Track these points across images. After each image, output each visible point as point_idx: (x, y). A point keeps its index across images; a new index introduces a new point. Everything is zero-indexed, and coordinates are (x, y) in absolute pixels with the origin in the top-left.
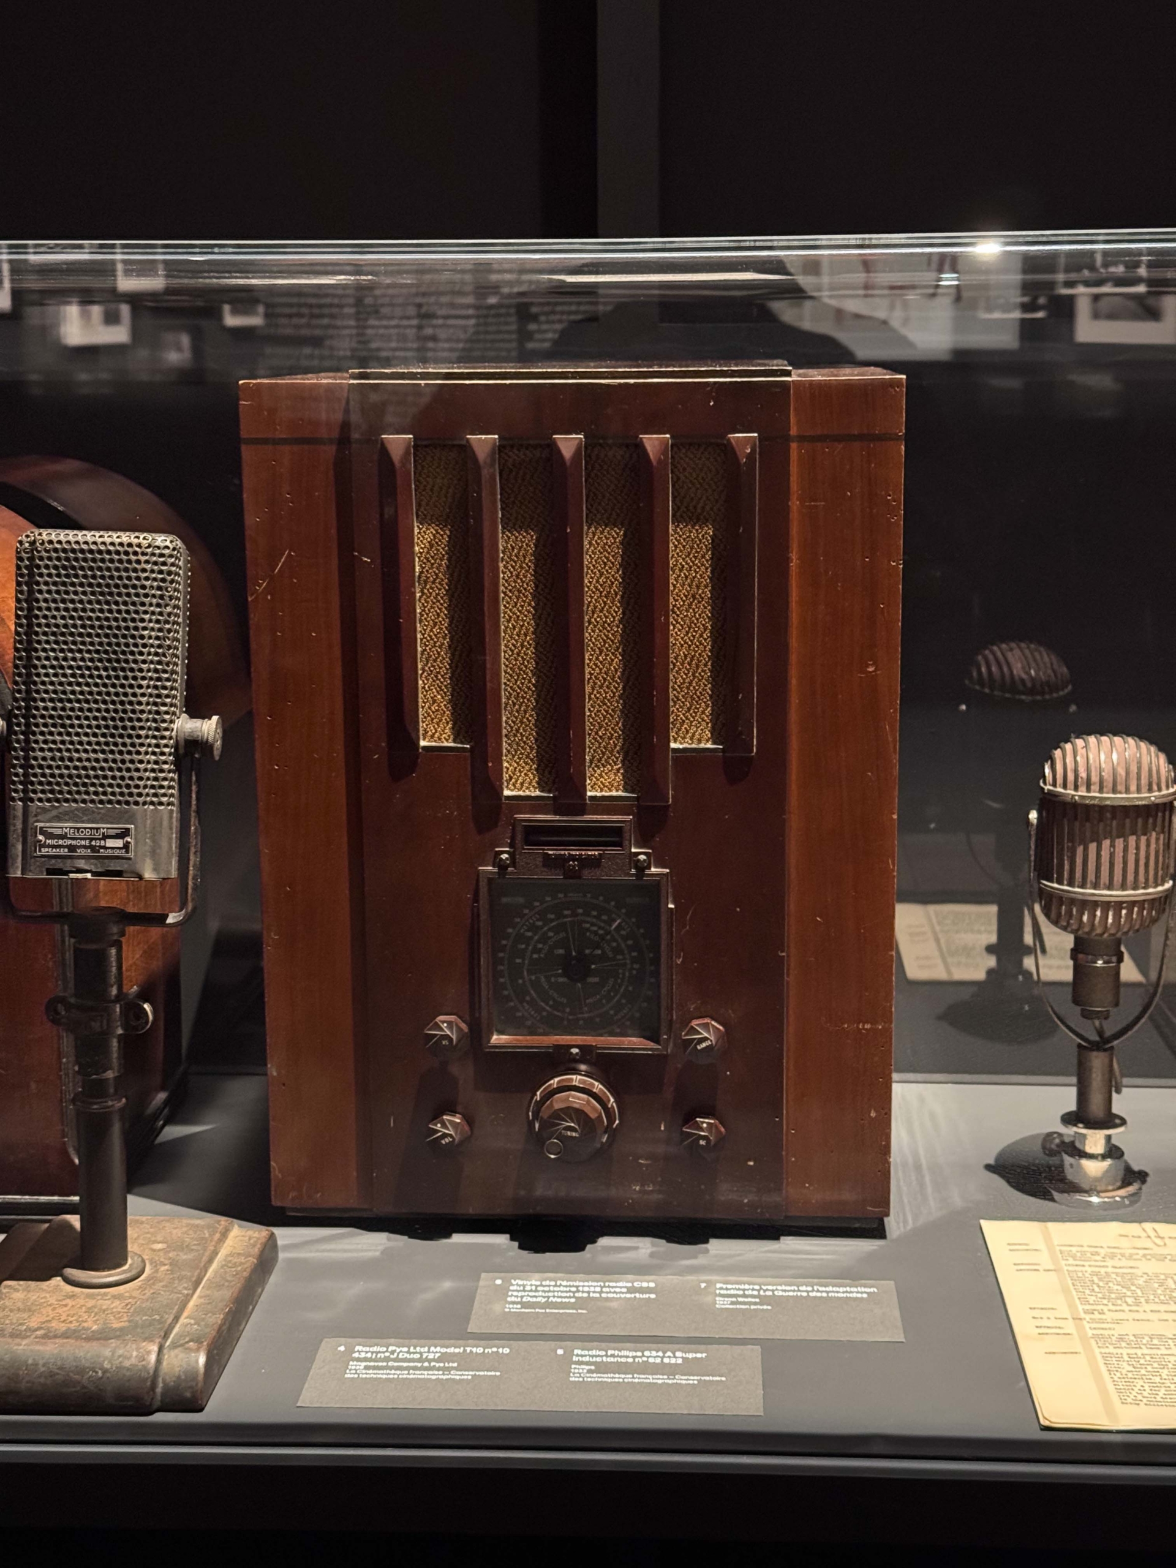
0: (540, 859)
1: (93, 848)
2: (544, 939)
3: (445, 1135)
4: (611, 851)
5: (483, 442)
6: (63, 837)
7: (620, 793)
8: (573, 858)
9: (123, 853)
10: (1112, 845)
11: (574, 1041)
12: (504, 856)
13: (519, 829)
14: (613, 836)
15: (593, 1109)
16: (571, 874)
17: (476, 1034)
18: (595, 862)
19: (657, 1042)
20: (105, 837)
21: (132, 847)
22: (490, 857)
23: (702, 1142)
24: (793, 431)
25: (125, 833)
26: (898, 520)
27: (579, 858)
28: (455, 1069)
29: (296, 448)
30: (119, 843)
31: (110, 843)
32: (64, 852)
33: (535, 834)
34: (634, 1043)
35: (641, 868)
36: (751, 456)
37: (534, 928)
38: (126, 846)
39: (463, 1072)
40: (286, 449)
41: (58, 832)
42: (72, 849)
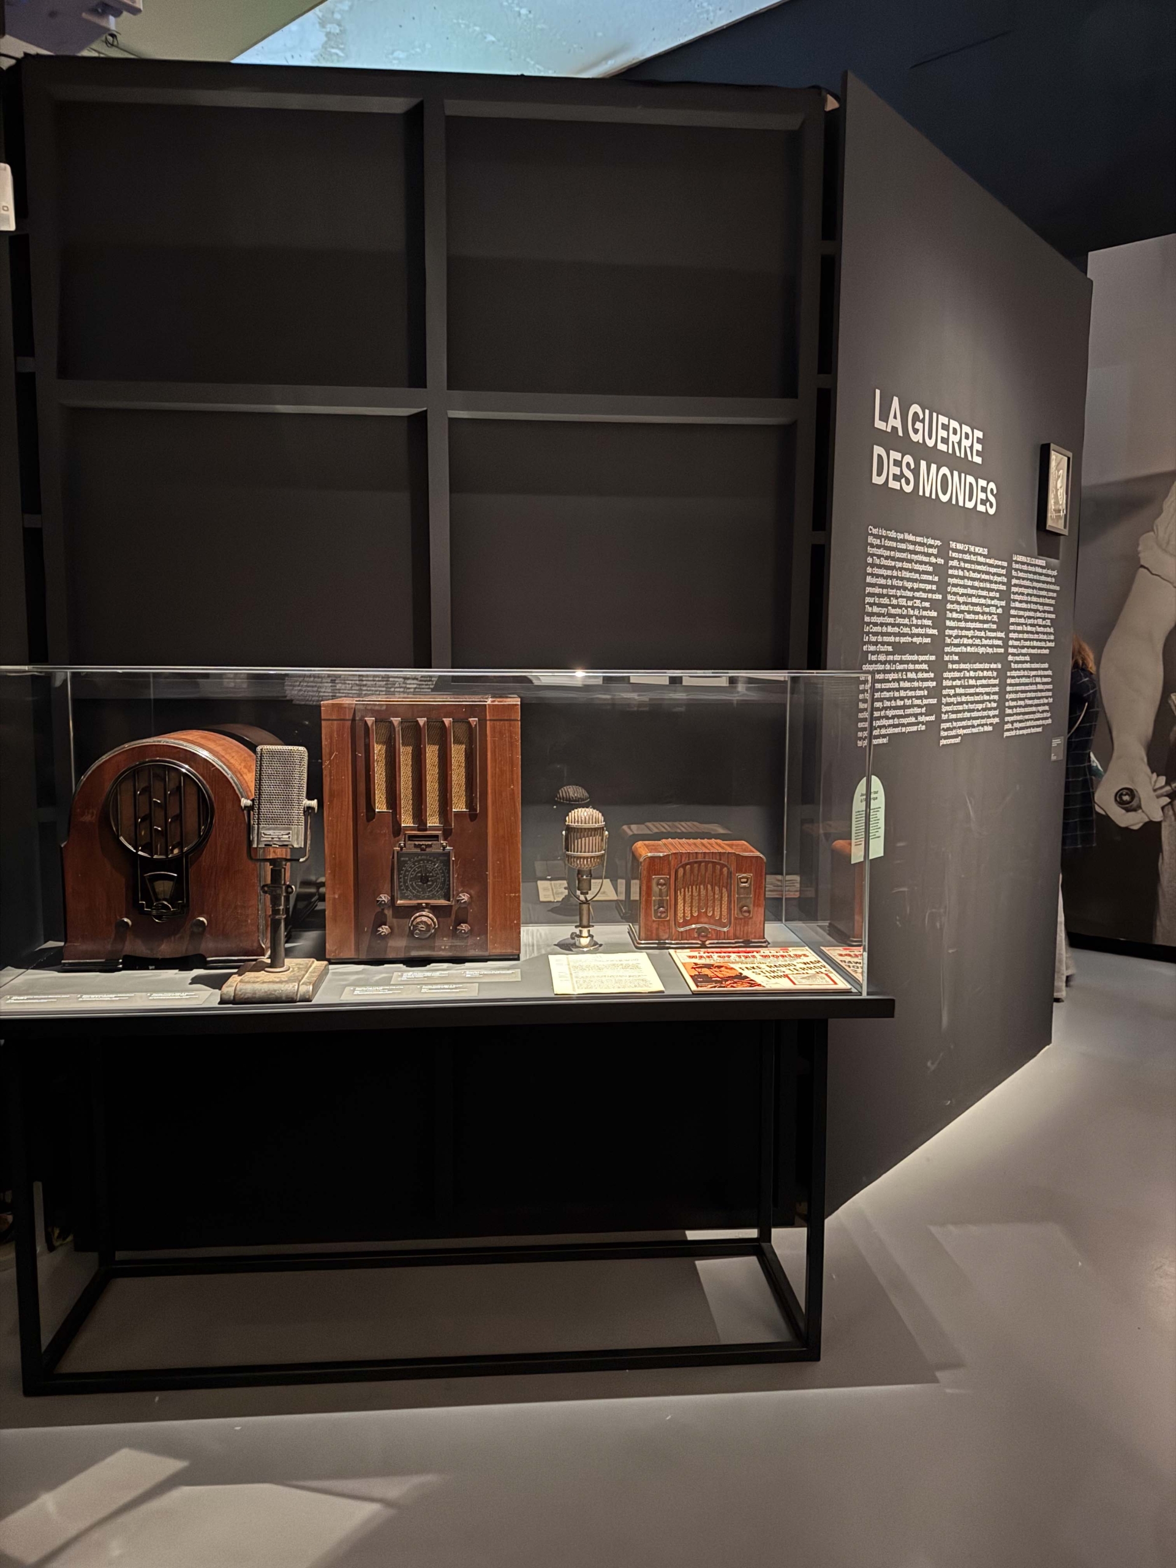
0: (413, 846)
1: (279, 838)
2: (414, 870)
3: (383, 932)
4: (435, 842)
5: (396, 721)
6: (270, 835)
7: (438, 825)
8: (423, 845)
9: (288, 839)
10: (585, 840)
11: (424, 902)
12: (402, 845)
13: (407, 836)
14: (436, 837)
15: (429, 922)
16: (422, 850)
17: (393, 900)
18: (430, 846)
19: (449, 901)
20: (282, 835)
21: (291, 838)
22: (398, 845)
23: (463, 931)
24: (488, 718)
25: (289, 833)
26: (519, 743)
27: (425, 845)
28: (386, 912)
29: (339, 722)
30: (287, 836)
31: (284, 836)
32: (270, 839)
33: (412, 838)
34: (443, 902)
35: (444, 848)
36: (476, 725)
37: (411, 867)
38: (289, 837)
39: (389, 913)
40: (335, 722)
41: (268, 833)
42: (272, 838)
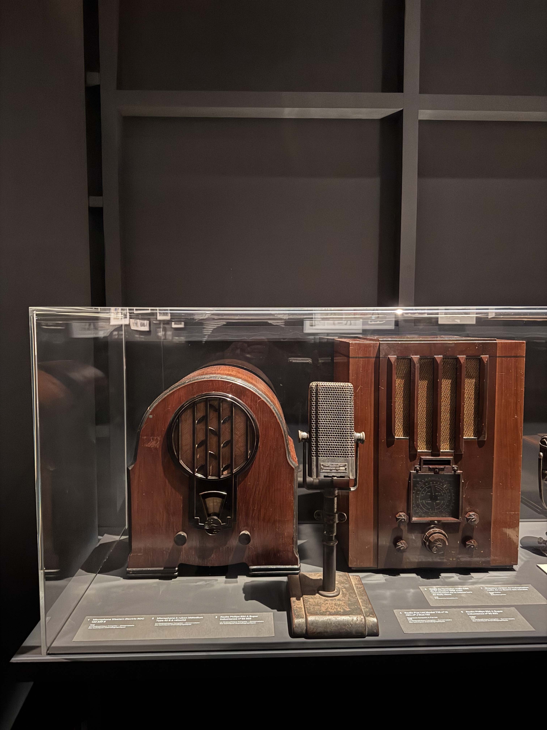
0: (428, 469)
1: (337, 470)
2: (425, 490)
3: (402, 547)
4: (447, 466)
5: (415, 358)
7: (448, 451)
8: (437, 468)
9: (345, 471)
11: (435, 519)
12: (418, 468)
13: (422, 461)
14: (448, 462)
15: (442, 537)
16: (436, 473)
17: (410, 518)
18: (443, 469)
19: (458, 519)
20: (340, 467)
22: (413, 468)
23: (472, 547)
24: (497, 355)
25: (345, 465)
26: (523, 378)
27: (439, 469)
28: (402, 527)
29: (364, 359)
32: (329, 471)
33: (427, 462)
34: (451, 520)
35: (455, 471)
36: (487, 361)
37: (422, 488)
38: (346, 469)
39: (404, 528)
40: (361, 359)
41: (327, 465)
42: (331, 470)
